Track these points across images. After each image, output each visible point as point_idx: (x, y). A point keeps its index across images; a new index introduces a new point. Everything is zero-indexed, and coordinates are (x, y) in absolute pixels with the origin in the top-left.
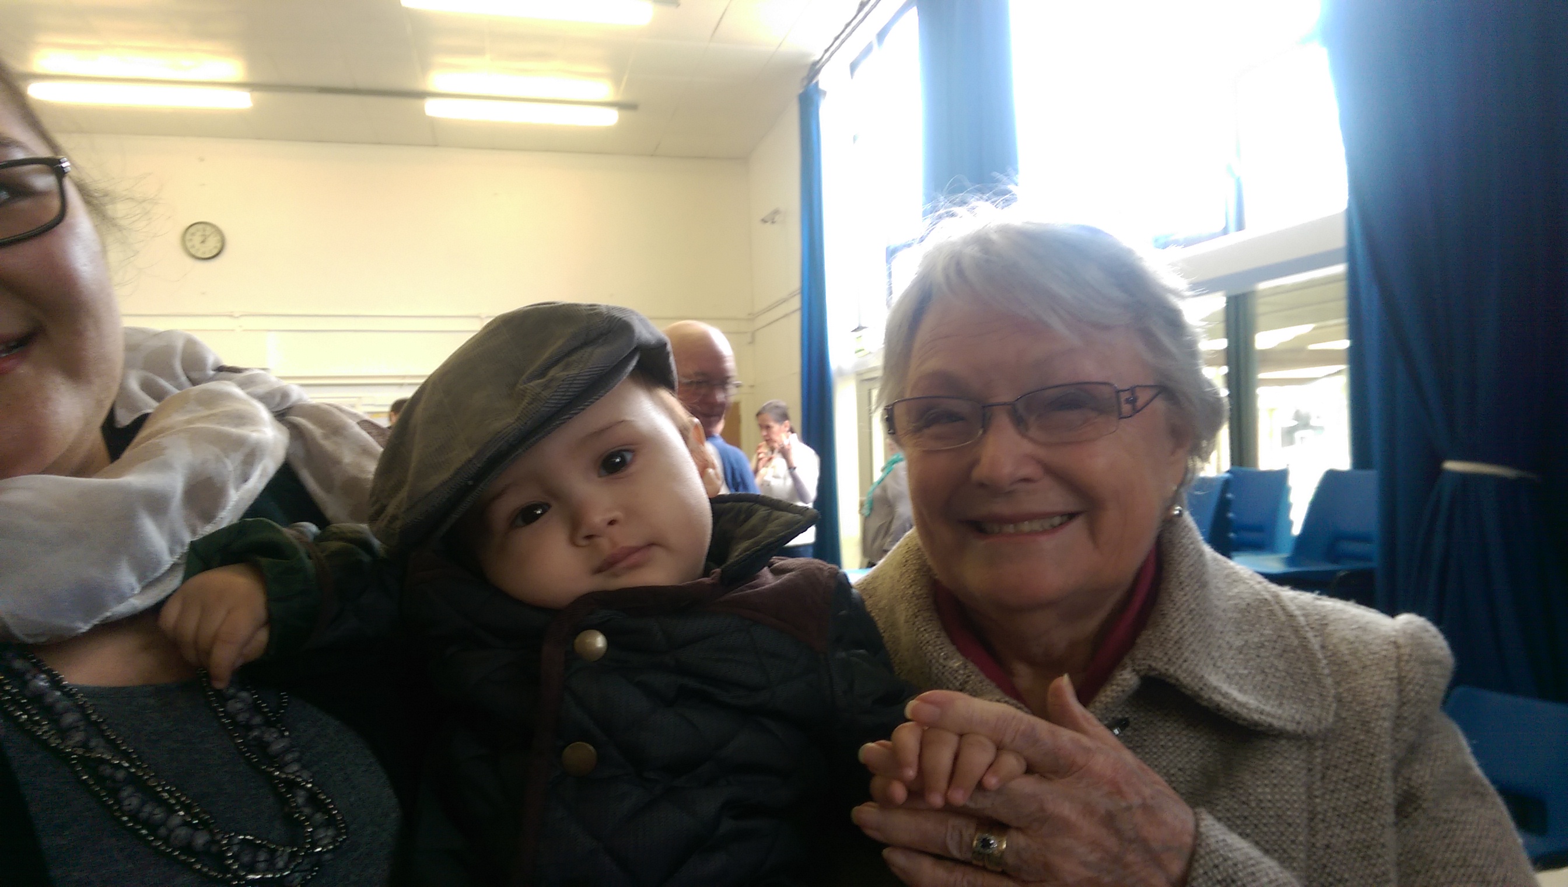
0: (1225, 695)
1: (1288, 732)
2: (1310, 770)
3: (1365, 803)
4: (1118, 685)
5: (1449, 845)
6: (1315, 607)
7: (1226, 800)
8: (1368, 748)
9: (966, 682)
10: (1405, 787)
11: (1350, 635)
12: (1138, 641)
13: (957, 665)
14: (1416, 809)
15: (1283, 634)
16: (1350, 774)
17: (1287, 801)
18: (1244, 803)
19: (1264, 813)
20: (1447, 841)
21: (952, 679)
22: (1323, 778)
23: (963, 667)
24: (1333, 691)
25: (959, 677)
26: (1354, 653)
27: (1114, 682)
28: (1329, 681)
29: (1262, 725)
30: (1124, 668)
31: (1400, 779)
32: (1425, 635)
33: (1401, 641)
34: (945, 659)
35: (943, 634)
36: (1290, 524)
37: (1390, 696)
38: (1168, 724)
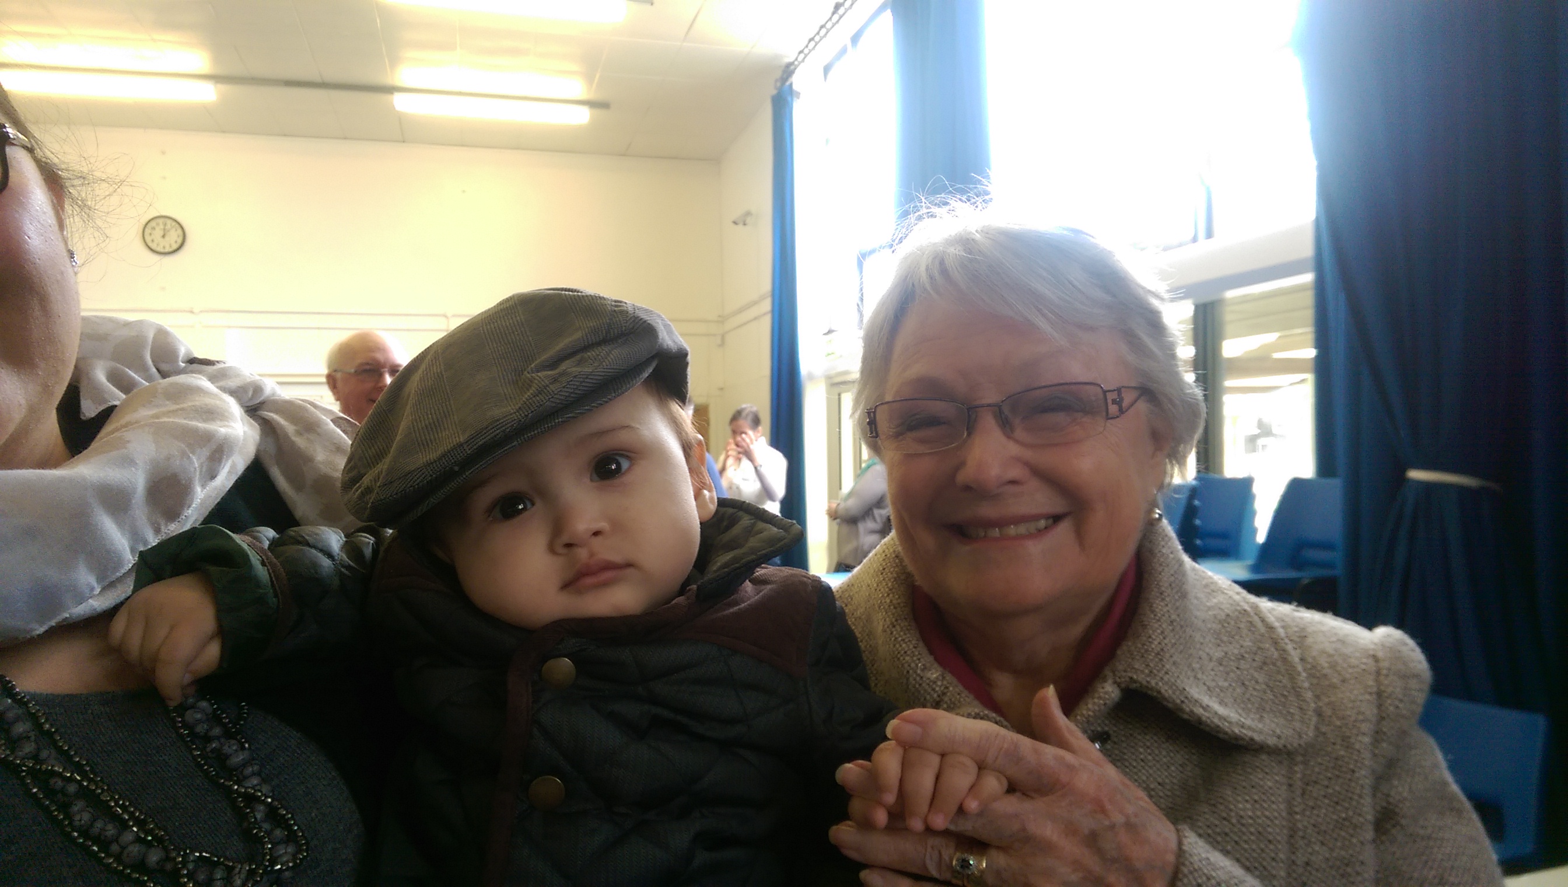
0: (1206, 708)
1: (1268, 746)
2: (1290, 785)
3: (1344, 819)
4: (1100, 698)
5: (1426, 862)
6: (1293, 619)
7: (1207, 816)
8: (1348, 763)
9: (944, 694)
10: (1384, 804)
11: (1330, 648)
12: (1119, 652)
13: (935, 676)
14: (1394, 826)
15: (1261, 645)
16: (1330, 791)
17: (1267, 818)
18: (1225, 819)
19: (1244, 829)
20: (1424, 858)
21: (929, 690)
22: (1303, 794)
23: (941, 678)
24: (1313, 705)
25: (937, 689)
26: (1333, 666)
27: (1096, 695)
28: (1309, 695)
29: (1243, 739)
30: (1105, 680)
31: (1379, 795)
32: (1404, 649)
33: (1380, 654)
34: (923, 670)
35: (921, 644)
36: (1254, 531)
37: (1370, 711)
38: (1148, 737)
